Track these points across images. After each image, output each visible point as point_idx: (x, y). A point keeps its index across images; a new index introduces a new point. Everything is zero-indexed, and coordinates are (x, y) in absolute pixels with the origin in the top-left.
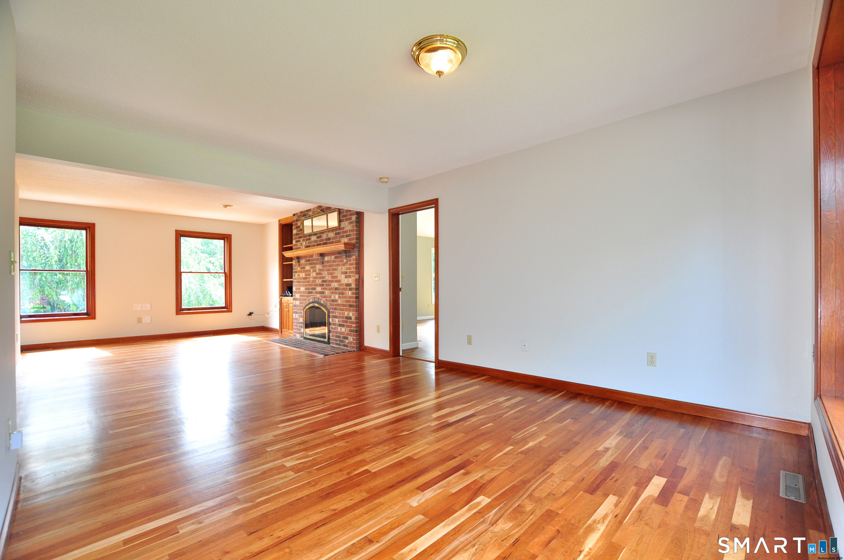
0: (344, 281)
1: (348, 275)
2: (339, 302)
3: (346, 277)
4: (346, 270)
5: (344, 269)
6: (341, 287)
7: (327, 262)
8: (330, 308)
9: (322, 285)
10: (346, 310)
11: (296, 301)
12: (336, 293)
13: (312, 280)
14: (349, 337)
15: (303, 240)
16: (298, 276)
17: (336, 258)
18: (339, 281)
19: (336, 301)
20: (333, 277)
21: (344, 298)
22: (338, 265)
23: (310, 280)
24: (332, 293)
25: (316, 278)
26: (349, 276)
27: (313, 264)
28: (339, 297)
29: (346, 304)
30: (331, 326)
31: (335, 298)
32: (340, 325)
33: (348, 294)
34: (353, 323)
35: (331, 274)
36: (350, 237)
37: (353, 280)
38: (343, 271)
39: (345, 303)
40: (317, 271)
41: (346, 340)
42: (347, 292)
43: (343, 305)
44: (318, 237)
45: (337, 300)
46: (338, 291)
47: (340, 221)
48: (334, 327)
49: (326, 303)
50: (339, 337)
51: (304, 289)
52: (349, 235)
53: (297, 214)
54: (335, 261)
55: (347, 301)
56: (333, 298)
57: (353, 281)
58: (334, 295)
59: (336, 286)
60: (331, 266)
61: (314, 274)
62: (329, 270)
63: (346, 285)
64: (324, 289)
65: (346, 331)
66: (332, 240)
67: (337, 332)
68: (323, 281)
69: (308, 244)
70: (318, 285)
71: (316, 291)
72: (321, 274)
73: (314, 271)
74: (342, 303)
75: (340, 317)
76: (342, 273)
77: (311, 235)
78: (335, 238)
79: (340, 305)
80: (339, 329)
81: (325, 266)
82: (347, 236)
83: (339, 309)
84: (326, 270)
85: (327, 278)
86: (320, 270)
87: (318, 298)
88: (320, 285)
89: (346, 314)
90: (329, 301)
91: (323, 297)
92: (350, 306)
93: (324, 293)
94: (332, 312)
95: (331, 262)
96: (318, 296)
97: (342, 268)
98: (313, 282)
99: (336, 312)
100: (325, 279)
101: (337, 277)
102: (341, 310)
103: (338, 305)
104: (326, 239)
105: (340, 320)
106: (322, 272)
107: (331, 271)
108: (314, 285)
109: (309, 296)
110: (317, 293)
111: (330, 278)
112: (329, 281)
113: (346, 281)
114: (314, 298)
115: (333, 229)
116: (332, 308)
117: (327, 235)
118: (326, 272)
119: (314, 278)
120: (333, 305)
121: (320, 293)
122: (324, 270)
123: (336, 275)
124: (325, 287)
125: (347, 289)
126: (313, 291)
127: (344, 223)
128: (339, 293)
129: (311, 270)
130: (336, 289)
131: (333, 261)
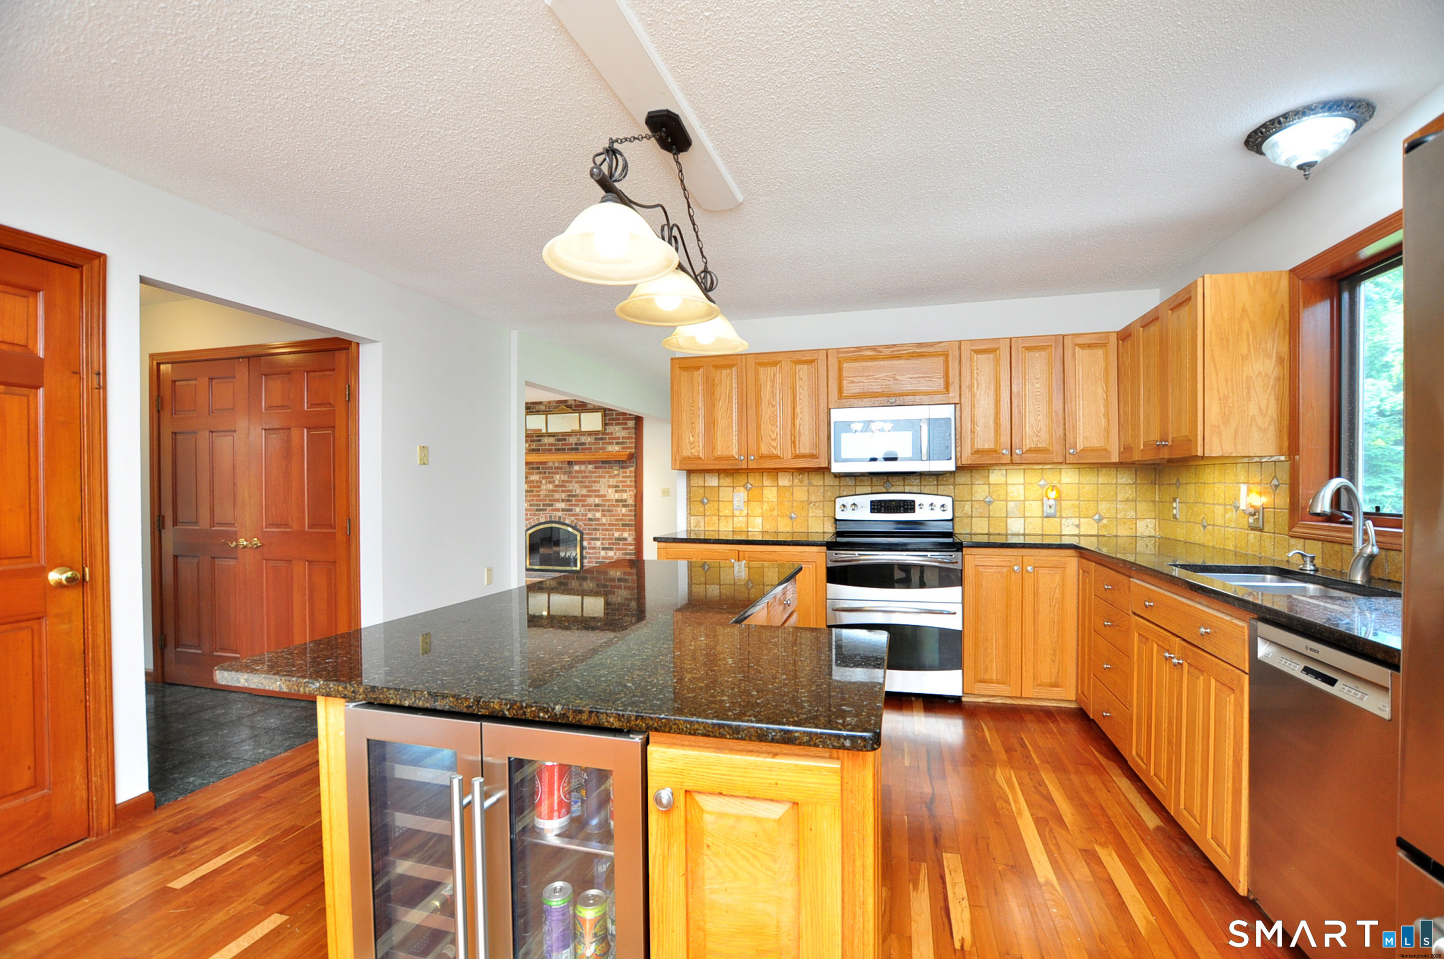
0: (612, 496)
2: (604, 520)
3: (616, 491)
4: (618, 483)
5: (612, 482)
6: (607, 503)
7: (577, 472)
8: (584, 529)
9: (568, 501)
10: (617, 530)
12: (598, 511)
17: (596, 468)
18: (604, 496)
19: (598, 520)
20: (590, 491)
21: (614, 516)
22: (600, 477)
24: (589, 510)
25: (553, 491)
26: (622, 490)
28: (603, 515)
30: (587, 551)
31: (595, 516)
32: (604, 549)
33: (622, 512)
34: (630, 544)
35: (586, 487)
36: (623, 446)
42: (619, 509)
43: (609, 525)
44: (559, 440)
46: (600, 508)
47: (605, 425)
48: (591, 551)
49: (576, 523)
52: (623, 443)
54: (594, 472)
56: (590, 515)
58: (593, 513)
59: (597, 502)
60: (587, 477)
61: (551, 487)
62: (582, 482)
63: (617, 501)
64: (572, 505)
65: (615, 554)
66: (587, 446)
67: (597, 558)
68: (569, 496)
69: (534, 447)
70: (558, 500)
71: (554, 507)
72: (564, 486)
73: (550, 483)
74: (609, 522)
75: (603, 539)
76: (609, 487)
77: (542, 436)
78: (594, 444)
79: (604, 524)
80: (603, 553)
81: (574, 477)
82: (617, 443)
83: (603, 530)
84: (576, 482)
85: (578, 492)
86: (563, 481)
87: (560, 517)
88: (563, 501)
89: (617, 535)
90: (582, 520)
91: (569, 515)
92: (624, 525)
93: (571, 510)
94: (588, 534)
95: (585, 472)
96: (560, 514)
97: (608, 481)
98: (547, 496)
99: (596, 534)
100: (574, 493)
101: (598, 491)
102: (607, 530)
103: (600, 525)
104: (576, 444)
105: (604, 542)
106: (567, 484)
107: (587, 484)
108: (550, 500)
109: (539, 515)
110: (558, 510)
111: (584, 492)
112: (583, 496)
113: (617, 496)
114: (551, 517)
115: (590, 433)
116: (589, 529)
117: (579, 439)
118: (577, 485)
119: (549, 491)
120: (591, 525)
121: (563, 510)
122: (571, 482)
123: (597, 488)
124: (574, 503)
125: (618, 506)
126: (548, 508)
127: (612, 427)
128: (603, 511)
129: (544, 482)
130: (596, 505)
131: (590, 472)
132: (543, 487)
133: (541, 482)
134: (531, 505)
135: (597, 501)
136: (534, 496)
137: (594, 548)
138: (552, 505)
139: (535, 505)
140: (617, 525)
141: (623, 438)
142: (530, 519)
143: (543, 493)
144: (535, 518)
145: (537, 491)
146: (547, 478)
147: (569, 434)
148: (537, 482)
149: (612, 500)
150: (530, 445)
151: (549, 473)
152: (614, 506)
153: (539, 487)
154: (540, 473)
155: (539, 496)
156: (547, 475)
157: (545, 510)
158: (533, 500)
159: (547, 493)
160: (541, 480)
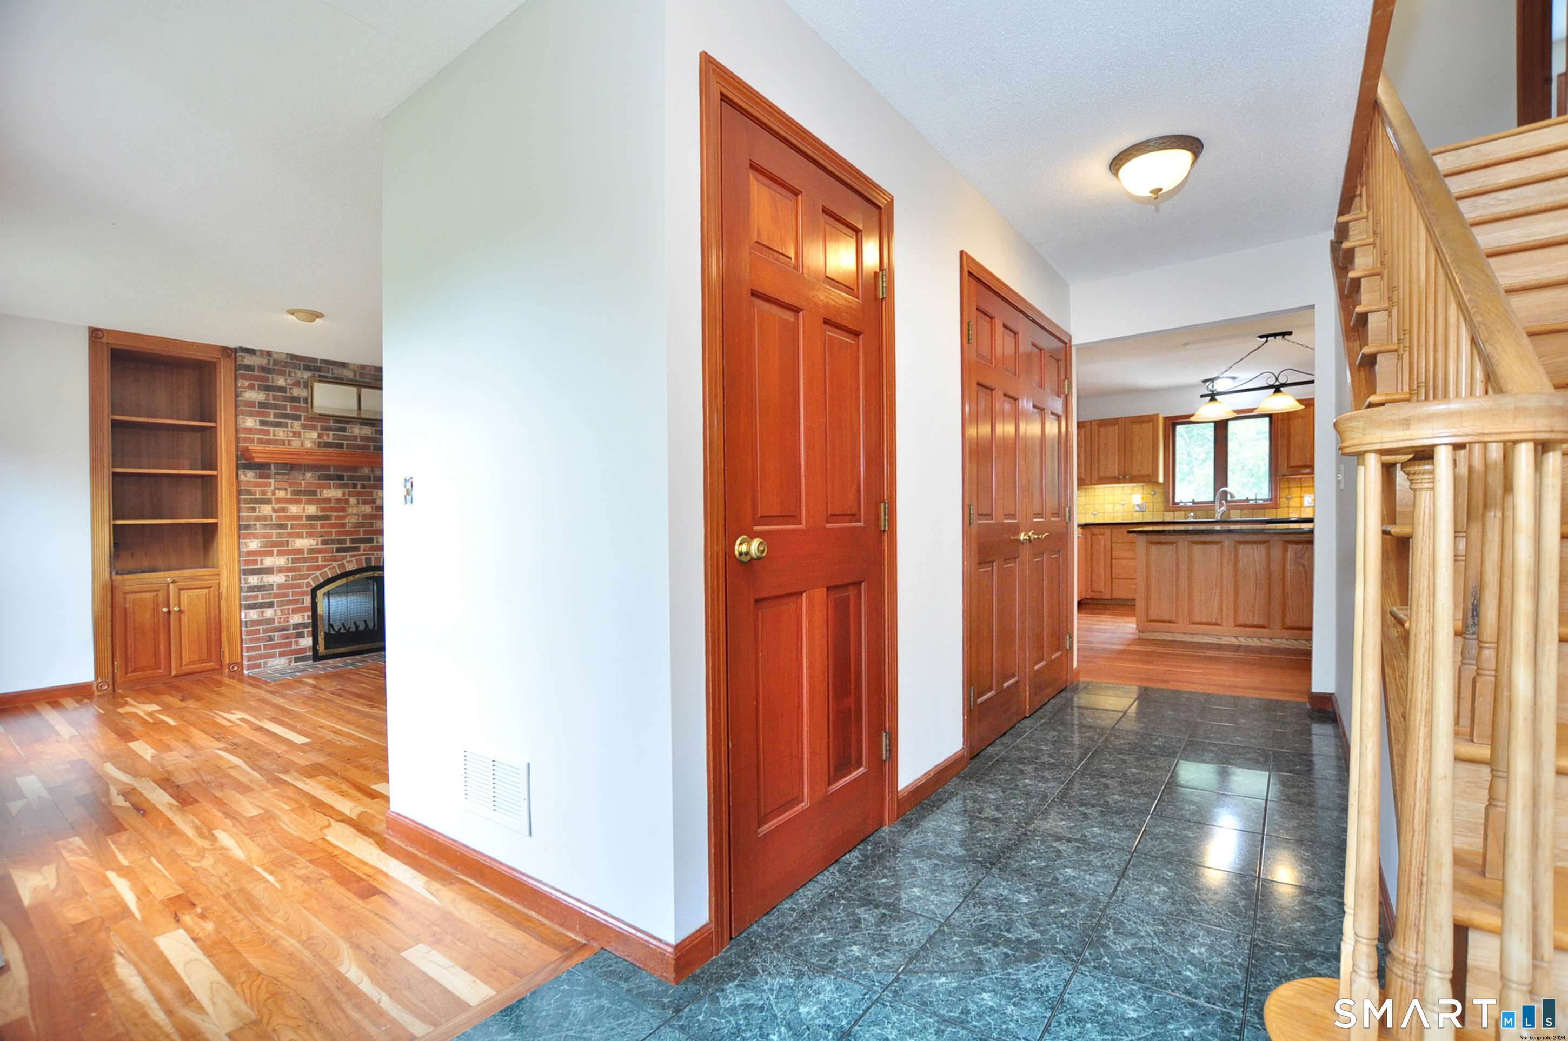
11: (265, 576)
15: (304, 427)
16: (274, 510)
27: (359, 486)
44: (378, 432)
51: (314, 543)
53: (269, 354)
61: (367, 509)
69: (330, 440)
71: (375, 544)
73: (365, 503)
77: (347, 422)
98: (359, 525)
109: (343, 559)
119: (365, 516)
126: (362, 546)
129: (353, 501)
132: (352, 511)
133: (347, 501)
134: (325, 542)
136: (333, 525)
138: (371, 540)
139: (333, 542)
142: (324, 566)
143: (351, 521)
144: (335, 564)
145: (338, 517)
146: (358, 494)
148: (338, 501)
150: (320, 436)
151: (363, 486)
153: (344, 510)
154: (344, 486)
155: (343, 525)
156: (359, 489)
157: (358, 549)
158: (330, 533)
159: (360, 520)
160: (347, 497)
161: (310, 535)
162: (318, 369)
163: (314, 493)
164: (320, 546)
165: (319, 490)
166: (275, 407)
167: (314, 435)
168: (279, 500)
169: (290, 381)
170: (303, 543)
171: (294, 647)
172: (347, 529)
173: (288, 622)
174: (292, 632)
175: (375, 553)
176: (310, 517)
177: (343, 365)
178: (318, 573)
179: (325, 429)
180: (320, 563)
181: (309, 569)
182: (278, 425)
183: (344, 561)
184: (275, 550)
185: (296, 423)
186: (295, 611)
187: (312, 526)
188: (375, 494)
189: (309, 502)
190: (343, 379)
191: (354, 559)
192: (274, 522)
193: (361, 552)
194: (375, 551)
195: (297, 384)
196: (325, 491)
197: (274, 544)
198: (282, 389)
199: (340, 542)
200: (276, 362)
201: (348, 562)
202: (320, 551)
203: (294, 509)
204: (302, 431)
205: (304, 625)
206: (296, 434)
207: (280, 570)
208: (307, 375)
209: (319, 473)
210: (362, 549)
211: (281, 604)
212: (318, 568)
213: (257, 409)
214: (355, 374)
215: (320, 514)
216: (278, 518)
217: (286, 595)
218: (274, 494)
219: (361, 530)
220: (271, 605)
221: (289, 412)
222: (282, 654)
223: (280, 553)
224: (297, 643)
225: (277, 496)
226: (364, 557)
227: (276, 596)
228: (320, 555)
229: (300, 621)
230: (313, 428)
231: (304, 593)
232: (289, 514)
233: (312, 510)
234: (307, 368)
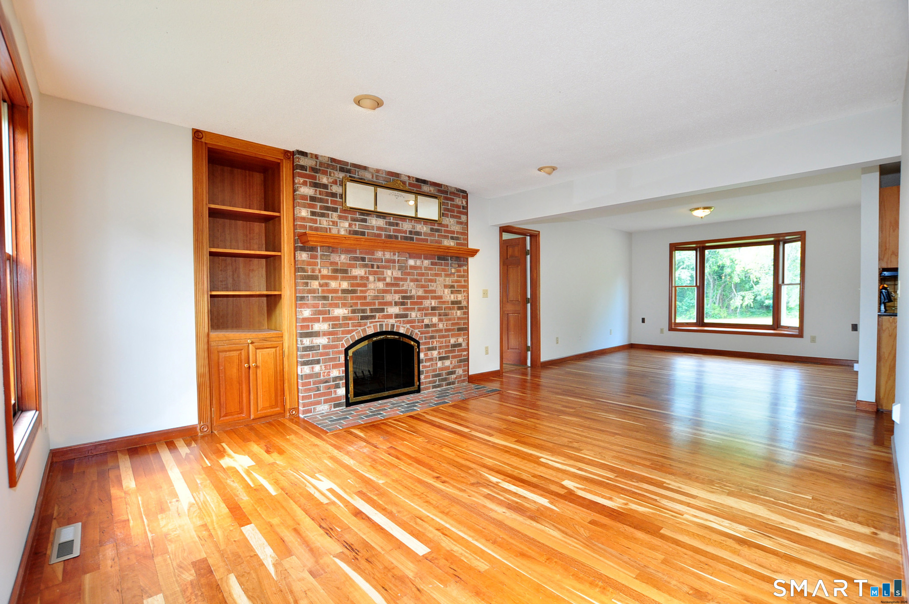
0: (449, 298)
1: (456, 289)
2: (441, 326)
3: (452, 292)
4: (453, 282)
5: (449, 281)
6: (444, 306)
7: (412, 267)
8: (421, 338)
9: (403, 304)
10: (453, 336)
11: (314, 338)
12: (434, 315)
13: (372, 294)
14: (457, 370)
15: (340, 217)
16: (321, 285)
17: (431, 264)
18: (440, 297)
19: (434, 325)
20: (426, 292)
21: (450, 320)
22: (436, 275)
23: (367, 294)
24: (426, 315)
25: (385, 291)
26: (457, 291)
27: (375, 267)
28: (440, 320)
29: (452, 328)
30: (424, 364)
31: (432, 321)
32: (441, 359)
33: (456, 315)
35: (422, 287)
36: (458, 241)
37: (464, 296)
38: (447, 283)
39: (450, 327)
40: (388, 280)
41: (453, 376)
42: (455, 312)
43: (447, 330)
44: (390, 224)
45: (436, 324)
46: (437, 312)
47: (441, 215)
48: (428, 364)
49: (412, 331)
50: (439, 375)
51: (346, 312)
52: (457, 239)
53: (316, 157)
54: (430, 269)
55: (453, 324)
56: (426, 321)
57: (464, 298)
58: (430, 318)
59: (433, 305)
60: (422, 275)
61: (381, 285)
62: (417, 280)
63: (453, 303)
64: (407, 309)
65: (451, 363)
66: (423, 237)
67: (434, 370)
68: (404, 298)
69: (357, 229)
70: (389, 304)
71: (385, 313)
72: (397, 285)
73: (379, 280)
74: (445, 327)
75: (440, 348)
76: (446, 287)
77: (368, 215)
78: (430, 235)
79: (441, 331)
80: (440, 364)
81: (409, 274)
82: (452, 238)
83: (440, 337)
84: (412, 280)
85: (413, 292)
86: (396, 279)
87: (393, 326)
88: (396, 304)
89: (453, 341)
90: (418, 327)
91: (405, 323)
92: (459, 330)
93: (406, 316)
94: (425, 343)
95: (421, 268)
96: (392, 321)
97: (445, 280)
98: (376, 297)
99: (433, 342)
100: (408, 295)
101: (434, 291)
102: (443, 337)
103: (437, 331)
104: (411, 232)
105: (441, 351)
106: (401, 283)
107: (423, 283)
108: (380, 304)
109: (365, 325)
110: (390, 316)
111: (421, 292)
112: (419, 297)
113: (452, 297)
114: (381, 326)
115: (426, 221)
116: (425, 337)
117: (414, 227)
118: (412, 284)
119: (379, 291)
120: (428, 333)
121: (397, 316)
122: (406, 280)
123: (433, 289)
124: (409, 306)
125: (453, 308)
126: (377, 314)
127: (447, 219)
128: (440, 315)
129: (371, 278)
130: (433, 309)
131: (426, 268)
132: (371, 286)
133: (368, 278)
134: (353, 312)
135: (434, 303)
136: (359, 298)
137: (431, 359)
138: (382, 310)
139: (359, 311)
140: (453, 330)
141: (458, 232)
143: (370, 294)
144: (360, 329)
145: (362, 291)
146: (375, 273)
147: (404, 218)
148: (362, 278)
149: (448, 302)
150: (350, 225)
151: (378, 267)
152: (450, 309)
153: (365, 285)
154: (366, 266)
155: (365, 298)
156: (375, 269)
157: (373, 317)
158: (356, 304)
159: (376, 294)
160: (367, 275)
161: (344, 305)
162: (349, 171)
163: (346, 271)
164: (350, 315)
165: (349, 269)
166: (321, 200)
167: (346, 224)
168: (324, 277)
169: (331, 180)
170: (339, 312)
171: (333, 396)
172: (368, 301)
173: (329, 375)
174: (332, 383)
175: (386, 320)
176: (344, 291)
177: (365, 168)
178: (349, 336)
179: (354, 220)
180: (350, 328)
181: (344, 332)
182: (323, 215)
183: (366, 327)
184: (321, 317)
185: (335, 214)
186: (335, 367)
187: (345, 298)
188: (385, 273)
189: (343, 279)
190: (365, 180)
191: (372, 325)
192: (320, 295)
193: (377, 320)
194: (385, 318)
195: (335, 182)
196: (353, 270)
197: (321, 313)
198: (325, 186)
199: (364, 311)
200: (321, 164)
201: (368, 327)
202: (350, 319)
203: (333, 284)
204: (339, 221)
205: (339, 378)
206: (335, 223)
207: (325, 334)
208: (341, 175)
209: (349, 256)
210: (377, 317)
211: (325, 361)
212: (349, 332)
213: (309, 202)
214: (373, 177)
215: (350, 288)
216: (323, 291)
217: (328, 354)
218: (320, 272)
219: (377, 301)
220: (318, 362)
221: (329, 205)
222: (326, 402)
223: (325, 320)
224: (335, 392)
225: (322, 273)
226: (378, 324)
227: (322, 354)
228: (350, 322)
229: (338, 375)
230: (346, 219)
231: (339, 352)
232: (330, 288)
233: (345, 285)
234: (342, 170)
